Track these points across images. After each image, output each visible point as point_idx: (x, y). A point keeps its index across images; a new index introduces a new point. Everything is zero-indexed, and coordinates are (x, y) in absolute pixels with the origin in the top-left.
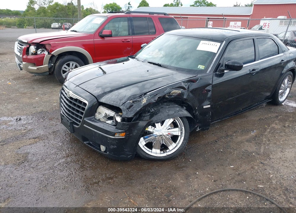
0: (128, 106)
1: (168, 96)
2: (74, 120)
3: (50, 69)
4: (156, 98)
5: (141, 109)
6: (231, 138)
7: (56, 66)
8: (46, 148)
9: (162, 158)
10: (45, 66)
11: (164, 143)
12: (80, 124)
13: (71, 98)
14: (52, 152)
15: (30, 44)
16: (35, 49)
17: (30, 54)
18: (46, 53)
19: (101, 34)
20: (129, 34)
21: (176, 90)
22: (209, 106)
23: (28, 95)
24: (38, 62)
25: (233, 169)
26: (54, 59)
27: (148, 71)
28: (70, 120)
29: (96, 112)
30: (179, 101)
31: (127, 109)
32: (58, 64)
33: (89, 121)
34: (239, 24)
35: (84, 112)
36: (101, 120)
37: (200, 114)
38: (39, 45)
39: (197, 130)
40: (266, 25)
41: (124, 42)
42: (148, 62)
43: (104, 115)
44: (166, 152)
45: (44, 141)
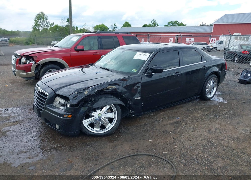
0: (74, 96)
1: (106, 89)
2: (40, 108)
3: (36, 74)
4: (96, 91)
5: (84, 98)
6: (158, 122)
7: (41, 72)
8: (20, 128)
9: (101, 134)
10: (32, 72)
11: (103, 124)
12: (43, 110)
13: (39, 92)
14: (25, 131)
15: (22, 56)
16: (25, 60)
17: (21, 63)
18: (33, 63)
19: (76, 49)
20: (99, 49)
21: (111, 85)
22: (140, 98)
23: (18, 93)
24: (27, 69)
25: (151, 142)
26: (40, 67)
27: (96, 73)
28: (38, 107)
29: (54, 101)
30: (114, 93)
31: (73, 98)
32: (42, 71)
33: (48, 107)
34: (193, 39)
35: (46, 101)
36: (56, 106)
37: (133, 103)
38: (29, 57)
39: (133, 116)
40: (213, 41)
41: (94, 54)
42: (101, 68)
43: (58, 102)
44: (104, 130)
45: (20, 124)
